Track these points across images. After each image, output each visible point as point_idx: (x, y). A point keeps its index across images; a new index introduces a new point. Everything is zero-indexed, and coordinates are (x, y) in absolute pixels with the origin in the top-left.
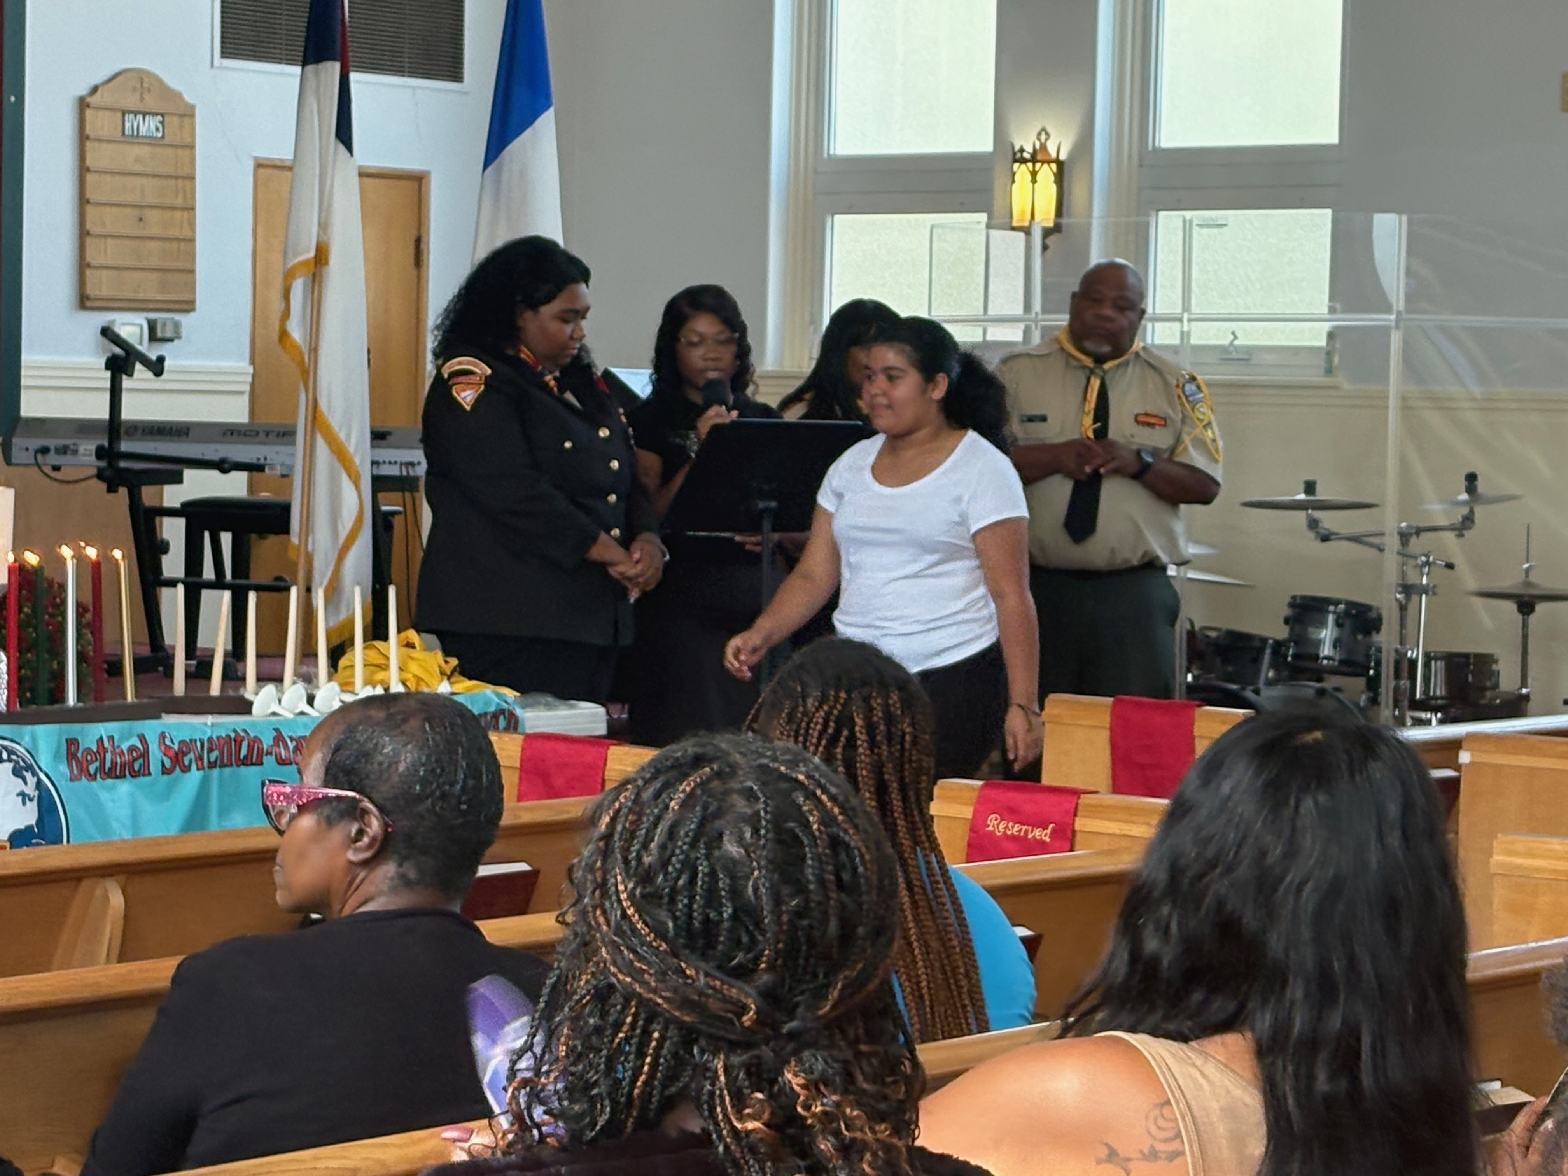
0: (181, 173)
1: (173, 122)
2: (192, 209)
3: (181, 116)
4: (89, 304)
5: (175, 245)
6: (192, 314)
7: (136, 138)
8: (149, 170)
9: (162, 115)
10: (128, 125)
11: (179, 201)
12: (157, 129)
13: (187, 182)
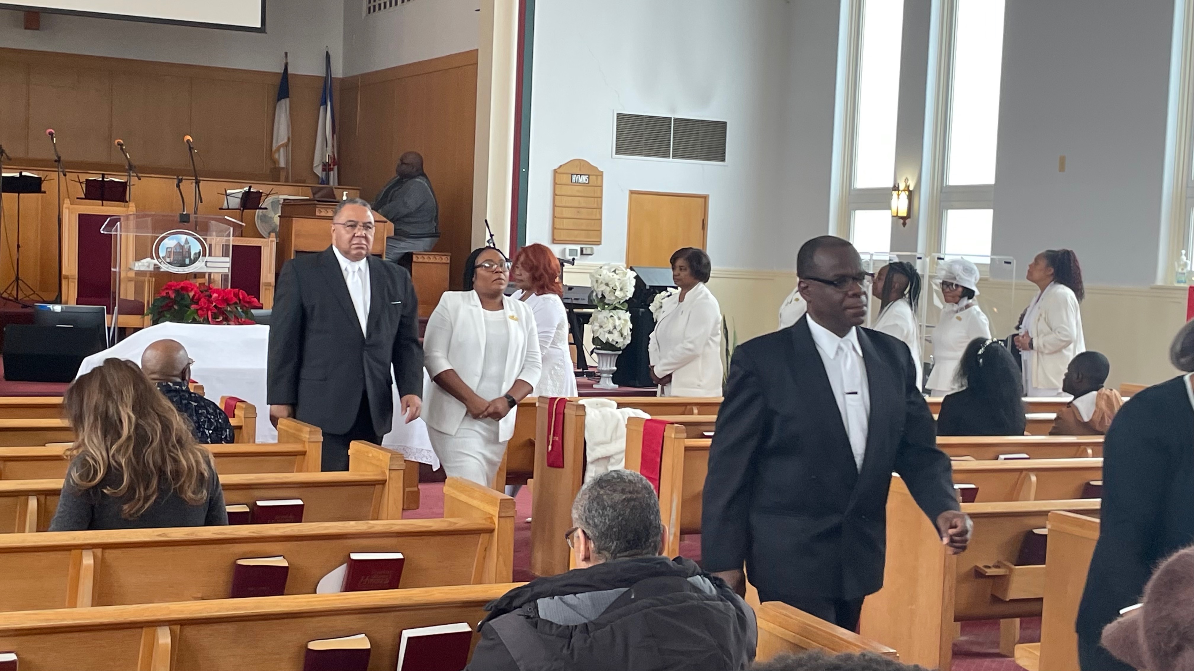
0: (596, 195)
1: (593, 178)
2: (601, 208)
3: (597, 176)
4: (555, 242)
5: (593, 221)
6: (600, 246)
7: (578, 183)
8: (583, 195)
9: (589, 175)
10: (573, 179)
11: (595, 206)
12: (586, 180)
13: (599, 199)
